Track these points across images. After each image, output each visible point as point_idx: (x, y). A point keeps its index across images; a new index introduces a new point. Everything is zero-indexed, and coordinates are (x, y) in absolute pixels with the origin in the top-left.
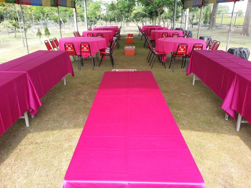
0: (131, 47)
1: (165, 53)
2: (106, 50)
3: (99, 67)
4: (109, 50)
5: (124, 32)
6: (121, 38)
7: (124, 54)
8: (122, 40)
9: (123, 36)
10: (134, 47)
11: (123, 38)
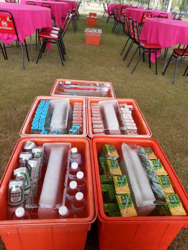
0: (95, 31)
1: (159, 45)
2: (53, 31)
3: (37, 63)
4: (57, 32)
5: (85, 11)
6: (80, 18)
7: (84, 41)
8: (81, 20)
9: (83, 16)
10: (100, 31)
11: (83, 18)
